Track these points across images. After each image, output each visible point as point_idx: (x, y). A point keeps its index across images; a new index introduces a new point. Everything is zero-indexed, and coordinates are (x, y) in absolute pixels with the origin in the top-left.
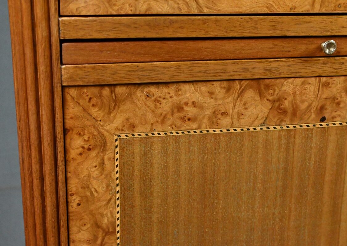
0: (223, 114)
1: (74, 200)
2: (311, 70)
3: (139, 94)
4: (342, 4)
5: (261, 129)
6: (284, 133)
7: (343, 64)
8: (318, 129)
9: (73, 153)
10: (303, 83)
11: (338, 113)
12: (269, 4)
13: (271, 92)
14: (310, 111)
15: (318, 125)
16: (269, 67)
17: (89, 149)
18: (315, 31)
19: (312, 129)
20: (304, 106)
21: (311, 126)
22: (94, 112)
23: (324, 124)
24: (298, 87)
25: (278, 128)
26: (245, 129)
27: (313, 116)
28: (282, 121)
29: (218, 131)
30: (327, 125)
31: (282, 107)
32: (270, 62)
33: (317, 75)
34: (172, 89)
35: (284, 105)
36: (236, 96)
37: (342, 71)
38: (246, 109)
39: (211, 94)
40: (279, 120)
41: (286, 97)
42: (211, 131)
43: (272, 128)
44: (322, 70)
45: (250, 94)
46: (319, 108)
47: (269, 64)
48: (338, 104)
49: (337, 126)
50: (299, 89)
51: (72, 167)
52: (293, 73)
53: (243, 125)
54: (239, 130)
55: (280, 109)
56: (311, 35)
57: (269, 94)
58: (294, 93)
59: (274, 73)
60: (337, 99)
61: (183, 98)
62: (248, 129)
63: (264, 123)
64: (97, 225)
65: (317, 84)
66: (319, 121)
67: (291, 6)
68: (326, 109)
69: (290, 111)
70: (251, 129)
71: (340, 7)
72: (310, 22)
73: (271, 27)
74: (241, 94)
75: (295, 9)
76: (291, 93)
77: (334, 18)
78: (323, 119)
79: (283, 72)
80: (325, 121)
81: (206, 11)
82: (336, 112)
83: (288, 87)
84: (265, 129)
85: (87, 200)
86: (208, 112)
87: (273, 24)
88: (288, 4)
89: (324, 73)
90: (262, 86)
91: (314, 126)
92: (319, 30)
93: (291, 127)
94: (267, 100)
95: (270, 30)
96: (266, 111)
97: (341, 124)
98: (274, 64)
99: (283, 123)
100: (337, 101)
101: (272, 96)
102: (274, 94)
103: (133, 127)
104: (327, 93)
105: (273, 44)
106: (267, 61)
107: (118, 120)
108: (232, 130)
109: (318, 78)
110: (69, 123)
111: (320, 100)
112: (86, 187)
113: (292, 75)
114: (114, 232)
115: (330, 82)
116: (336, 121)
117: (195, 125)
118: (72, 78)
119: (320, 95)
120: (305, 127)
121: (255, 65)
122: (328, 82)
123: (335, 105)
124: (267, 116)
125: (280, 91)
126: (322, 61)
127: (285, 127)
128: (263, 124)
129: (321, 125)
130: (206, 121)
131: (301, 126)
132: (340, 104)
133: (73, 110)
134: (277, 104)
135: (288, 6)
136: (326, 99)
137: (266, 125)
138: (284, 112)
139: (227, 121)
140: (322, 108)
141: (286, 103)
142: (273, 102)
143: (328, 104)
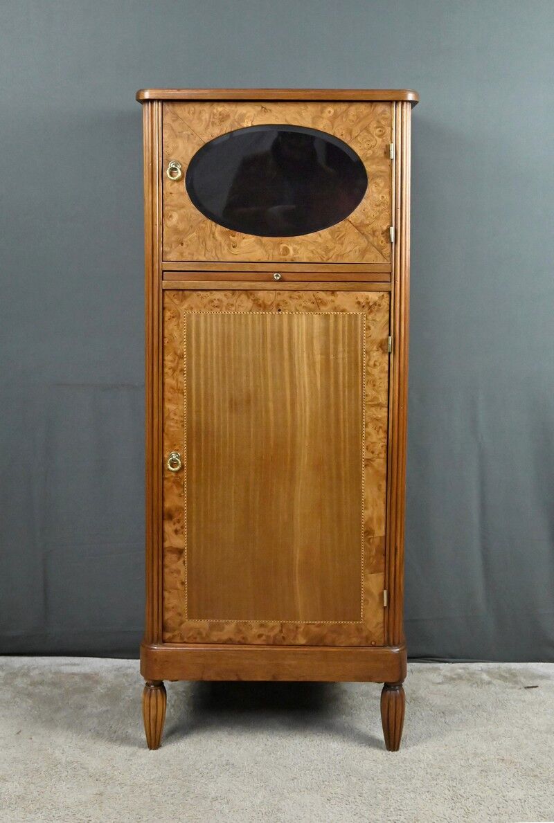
0: (231, 305)
1: (166, 340)
2: (270, 287)
3: (195, 294)
6: (261, 316)
7: (285, 285)
8: (278, 315)
9: (166, 319)
10: (268, 293)
11: (287, 308)
12: (249, 258)
13: (253, 296)
14: (272, 306)
15: (277, 313)
17: (173, 317)
18: (269, 269)
19: (275, 315)
20: (270, 303)
21: (274, 313)
22: (176, 301)
23: (280, 313)
24: (265, 295)
25: (258, 313)
27: (274, 308)
29: (230, 313)
30: (282, 313)
33: (274, 289)
34: (208, 293)
36: (237, 297)
37: (285, 288)
38: (242, 303)
39: (226, 295)
40: (258, 310)
41: (260, 299)
42: (227, 313)
43: (255, 313)
44: (275, 287)
45: (244, 297)
49: (287, 314)
51: (166, 324)
52: (262, 288)
53: (241, 311)
54: (239, 313)
55: (258, 304)
56: (268, 271)
59: (254, 288)
60: (285, 301)
61: (213, 297)
62: (243, 313)
64: (176, 354)
65: (275, 294)
66: (277, 311)
68: (280, 305)
69: (263, 306)
70: (245, 313)
72: (268, 266)
73: (250, 268)
74: (239, 296)
75: (260, 260)
76: (263, 297)
77: (279, 264)
78: (279, 310)
79: (258, 288)
80: (281, 311)
81: (221, 260)
82: (285, 307)
83: (261, 294)
84: (251, 313)
85: (171, 341)
86: (225, 304)
87: (251, 266)
89: (277, 289)
90: (248, 293)
92: (271, 269)
94: (251, 300)
96: (251, 305)
97: (289, 313)
98: (253, 284)
99: (260, 311)
101: (253, 298)
103: (192, 309)
104: (279, 298)
106: (251, 282)
107: (185, 306)
108: (236, 313)
109: (275, 291)
110: (166, 305)
111: (277, 301)
112: (171, 335)
114: (183, 358)
115: (281, 293)
116: (286, 312)
117: (219, 310)
118: (166, 286)
119: (277, 299)
120: (271, 313)
121: (245, 284)
123: (284, 304)
124: (252, 307)
125: (257, 296)
126: (274, 283)
127: (261, 313)
128: (251, 311)
130: (224, 308)
131: (269, 313)
132: (287, 303)
133: (167, 300)
134: (256, 302)
135: (257, 259)
136: (280, 301)
138: (260, 306)
139: (233, 308)
140: (278, 305)
141: (261, 302)
142: (254, 300)
143: (281, 303)
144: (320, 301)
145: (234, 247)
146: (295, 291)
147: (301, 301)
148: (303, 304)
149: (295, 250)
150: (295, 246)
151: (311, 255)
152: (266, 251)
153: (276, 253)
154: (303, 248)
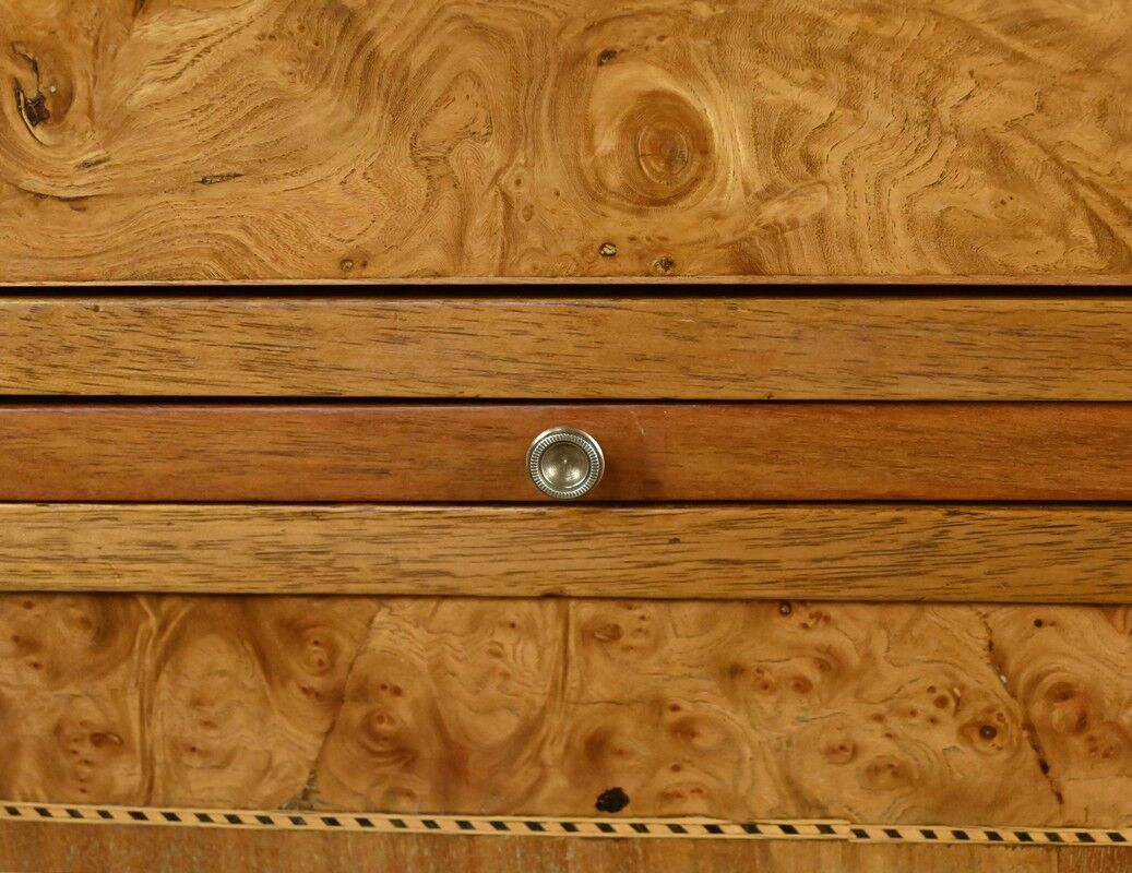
0: (99, 739)
2: (502, 567)
4: (624, 243)
5: (296, 821)
6: (414, 851)
7: (676, 541)
8: (594, 844)
10: (475, 623)
11: (691, 775)
12: (227, 238)
13: (316, 653)
14: (536, 759)
15: (588, 827)
16: (277, 544)
18: (489, 375)
19: (562, 845)
20: (501, 728)
21: (552, 827)
23: (622, 826)
24: (455, 641)
25: (381, 823)
26: (218, 818)
27: (557, 782)
28: (395, 793)
29: (90, 815)
30: (641, 828)
31: (384, 727)
32: (279, 517)
33: (538, 591)
35: (392, 721)
36: (149, 663)
37: (674, 575)
38: (208, 724)
39: (26, 644)
40: (382, 789)
41: (400, 684)
42: (59, 814)
43: (349, 822)
44: (562, 564)
45: (214, 658)
46: (579, 744)
47: (278, 527)
48: (685, 731)
49: (695, 840)
50: (459, 647)
52: (405, 574)
53: (208, 799)
54: (188, 819)
55: (376, 737)
56: (470, 393)
57: (308, 662)
58: (438, 667)
59: (308, 569)
60: (675, 708)
62: (233, 819)
63: (306, 794)
65: (553, 632)
66: (592, 809)
67: (342, 250)
68: (621, 753)
69: (430, 750)
70: (249, 819)
71: (612, 255)
72: (457, 332)
73: (253, 354)
74: (171, 651)
75: (364, 265)
76: (422, 664)
77: (583, 311)
78: (613, 801)
79: (357, 570)
80: (626, 810)
82: (676, 768)
83: (399, 634)
84: (314, 822)
86: (34, 727)
87: (259, 337)
88: (325, 241)
89: (576, 581)
90: (267, 625)
91: (569, 827)
92: (509, 368)
93: (447, 825)
94: (305, 690)
95: (248, 366)
96: (310, 743)
97: (713, 829)
99: (404, 804)
100: (671, 717)
101: (321, 674)
102: (333, 664)
104: (602, 677)
105: (290, 434)
106: (263, 515)
108: (155, 816)
109: (551, 606)
111: (583, 711)
113: (405, 586)
115: (623, 625)
116: (683, 816)
119: (576, 684)
120: (517, 827)
121: (204, 531)
122: (612, 621)
123: (664, 737)
124: (316, 767)
125: (359, 653)
126: (554, 524)
127: (415, 824)
128: (304, 800)
129: (605, 828)
130: (29, 767)
131: (499, 826)
132: (693, 735)
134: (355, 714)
135: (328, 250)
136: (617, 703)
137: (316, 805)
138: (402, 753)
139: (124, 774)
140: (597, 747)
141: (403, 713)
142: (333, 700)
143: (628, 729)
144: (1061, 713)
145: (36, 113)
146: (785, 606)
147: (847, 713)
148: (875, 745)
149: (772, 136)
150: (783, 90)
151: (979, 195)
152: (425, 160)
153: (547, 176)
154: (879, 112)
